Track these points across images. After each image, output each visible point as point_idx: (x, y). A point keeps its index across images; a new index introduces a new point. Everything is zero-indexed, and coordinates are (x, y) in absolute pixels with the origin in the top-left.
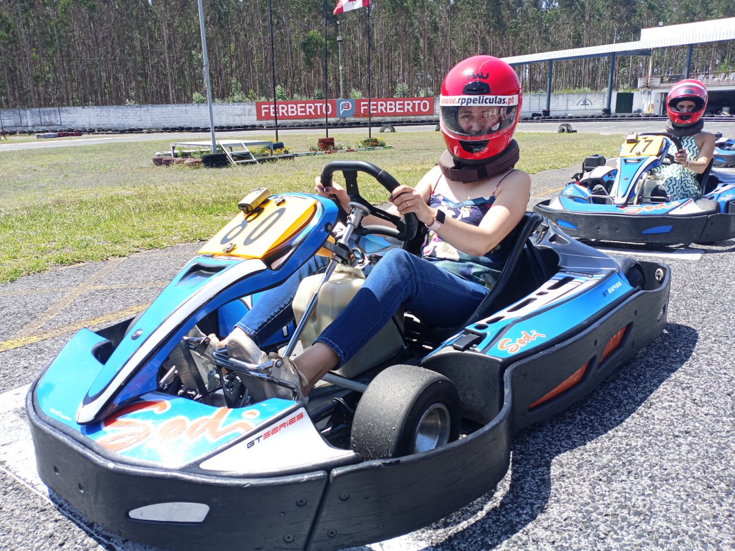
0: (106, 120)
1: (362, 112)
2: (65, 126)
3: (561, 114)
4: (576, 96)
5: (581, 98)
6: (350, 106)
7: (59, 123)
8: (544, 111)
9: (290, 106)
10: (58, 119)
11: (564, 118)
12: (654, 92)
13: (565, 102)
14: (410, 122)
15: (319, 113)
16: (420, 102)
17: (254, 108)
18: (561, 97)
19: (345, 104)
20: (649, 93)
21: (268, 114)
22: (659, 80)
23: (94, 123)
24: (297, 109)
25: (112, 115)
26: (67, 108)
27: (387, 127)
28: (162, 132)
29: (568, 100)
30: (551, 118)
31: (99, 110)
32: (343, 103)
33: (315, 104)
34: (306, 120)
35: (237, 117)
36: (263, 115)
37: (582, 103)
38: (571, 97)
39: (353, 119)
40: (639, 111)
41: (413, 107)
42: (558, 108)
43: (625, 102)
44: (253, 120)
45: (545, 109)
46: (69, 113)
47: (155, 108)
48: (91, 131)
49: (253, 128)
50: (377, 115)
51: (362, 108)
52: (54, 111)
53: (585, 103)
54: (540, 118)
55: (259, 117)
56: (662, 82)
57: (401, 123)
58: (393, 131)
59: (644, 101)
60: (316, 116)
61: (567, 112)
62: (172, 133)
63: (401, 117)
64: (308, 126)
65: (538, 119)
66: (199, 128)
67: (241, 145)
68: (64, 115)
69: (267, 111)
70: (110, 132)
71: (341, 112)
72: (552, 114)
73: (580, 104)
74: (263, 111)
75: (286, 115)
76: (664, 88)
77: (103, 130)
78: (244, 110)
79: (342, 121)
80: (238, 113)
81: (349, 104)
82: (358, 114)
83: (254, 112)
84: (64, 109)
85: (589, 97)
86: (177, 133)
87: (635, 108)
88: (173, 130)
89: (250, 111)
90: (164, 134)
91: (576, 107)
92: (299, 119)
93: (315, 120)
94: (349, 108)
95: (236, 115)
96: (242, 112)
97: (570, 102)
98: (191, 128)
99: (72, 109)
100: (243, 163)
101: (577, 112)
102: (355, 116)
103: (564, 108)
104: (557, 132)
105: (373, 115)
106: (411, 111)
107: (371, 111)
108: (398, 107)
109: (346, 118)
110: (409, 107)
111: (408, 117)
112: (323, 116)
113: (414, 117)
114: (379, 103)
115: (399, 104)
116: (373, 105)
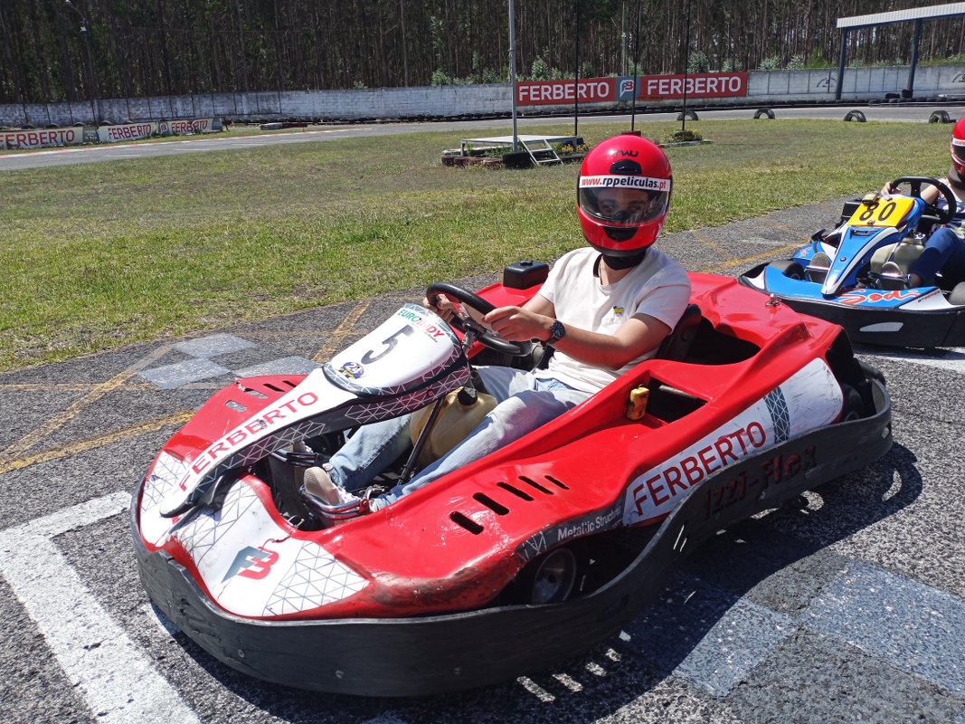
0: (332, 107)
1: (649, 93)
2: (285, 115)
3: (929, 94)
4: (953, 68)
5: (959, 73)
7: (279, 111)
8: (904, 91)
9: (555, 86)
10: (278, 105)
11: (934, 100)
13: (935, 78)
14: (714, 105)
15: (592, 96)
16: (727, 78)
17: (510, 90)
18: (929, 71)
19: (627, 83)
21: (527, 98)
24: (564, 91)
25: (340, 101)
26: (289, 93)
27: (687, 113)
28: (399, 122)
29: (939, 75)
30: (914, 100)
31: (325, 94)
32: (625, 82)
33: (588, 84)
35: (488, 102)
36: (522, 99)
37: (960, 78)
38: (946, 71)
39: (636, 103)
41: (719, 87)
42: (925, 86)
44: (508, 105)
45: (906, 87)
46: (290, 98)
47: (391, 93)
48: (316, 121)
50: (668, 97)
51: (650, 88)
52: (273, 96)
54: (899, 100)
55: (516, 102)
57: (702, 107)
58: (696, 118)
60: (589, 100)
61: (936, 92)
62: (410, 124)
63: (701, 100)
64: (577, 112)
65: (896, 102)
66: (442, 117)
67: (543, 141)
68: (285, 101)
69: (526, 93)
70: (338, 122)
71: (621, 94)
72: (916, 94)
73: (958, 80)
74: (521, 94)
75: (550, 98)
77: (330, 120)
78: (498, 93)
79: (621, 105)
80: (490, 96)
81: (632, 84)
82: (643, 96)
83: (511, 95)
84: (284, 93)
88: (411, 119)
89: (505, 94)
90: (401, 124)
91: (951, 85)
92: (566, 103)
93: (587, 105)
94: (632, 88)
95: (486, 100)
96: (494, 95)
97: (943, 78)
98: (433, 117)
99: (293, 94)
100: (547, 163)
101: (953, 91)
102: (639, 99)
103: (933, 86)
104: (927, 121)
105: (663, 97)
106: (716, 91)
107: (661, 92)
108: (697, 85)
109: (626, 101)
110: (713, 86)
111: (710, 99)
112: (597, 99)
113: (719, 99)
114: (673, 81)
115: (700, 82)
116: (664, 84)
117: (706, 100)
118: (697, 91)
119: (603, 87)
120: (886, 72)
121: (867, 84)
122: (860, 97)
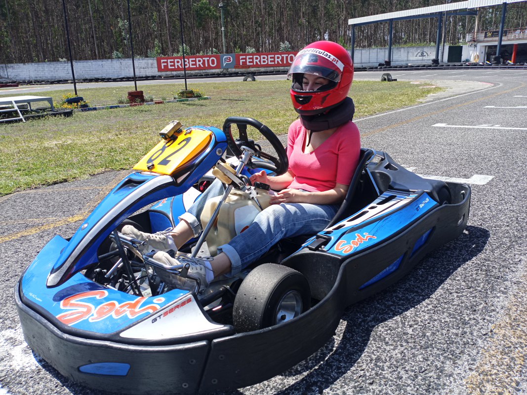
0: (42, 73)
1: (241, 64)
2: (11, 79)
3: (404, 63)
4: (415, 49)
5: (419, 51)
6: (231, 59)
7: (7, 77)
8: (386, 62)
10: (6, 73)
11: (407, 67)
12: (479, 45)
13: (406, 54)
14: (279, 72)
16: (287, 55)
17: (155, 62)
18: (402, 50)
19: (227, 58)
20: (475, 46)
21: (166, 67)
22: (483, 35)
23: (33, 76)
24: (189, 63)
25: (46, 69)
26: (12, 65)
27: (249, 77)
28: (82, 82)
29: (408, 52)
30: (391, 67)
31: (36, 66)
32: (225, 57)
34: (197, 71)
35: (142, 69)
36: (163, 68)
37: (420, 54)
38: (411, 50)
39: (234, 70)
40: (467, 61)
41: (282, 60)
42: (401, 59)
43: (456, 54)
44: (154, 71)
45: (387, 59)
46: (13, 68)
47: (79, 64)
48: (30, 83)
49: (153, 78)
50: (253, 66)
51: (241, 61)
52: (2, 67)
53: (422, 55)
54: (383, 67)
55: (160, 69)
56: (486, 37)
58: (254, 80)
59: (471, 52)
60: (204, 68)
61: (407, 62)
62: (90, 83)
63: (272, 68)
64: (202, 75)
65: (381, 68)
66: (110, 79)
68: (10, 70)
70: (44, 83)
71: (224, 65)
72: (392, 64)
73: (418, 55)
74: (163, 65)
76: (488, 41)
77: (38, 82)
78: (148, 64)
79: (225, 71)
80: (143, 66)
81: (230, 58)
82: (237, 66)
83: (156, 65)
84: (9, 65)
85: (425, 50)
86: (93, 83)
87: (464, 58)
88: (91, 80)
89: (152, 64)
90: (83, 84)
91: (415, 58)
92: (191, 70)
93: (204, 71)
94: (230, 61)
95: (141, 68)
96: (146, 65)
97: (410, 54)
98: (104, 79)
99: (15, 65)
101: (416, 62)
102: (235, 67)
103: (405, 59)
104: (379, 79)
105: (249, 67)
106: (281, 63)
107: (248, 64)
108: (270, 60)
109: (228, 69)
110: (279, 60)
111: (278, 68)
112: (210, 67)
113: (283, 68)
114: (255, 57)
115: (271, 58)
116: (249, 58)
117: (275, 68)
118: (270, 63)
119: (213, 61)
120: (378, 51)
121: (368, 58)
122: (364, 65)
